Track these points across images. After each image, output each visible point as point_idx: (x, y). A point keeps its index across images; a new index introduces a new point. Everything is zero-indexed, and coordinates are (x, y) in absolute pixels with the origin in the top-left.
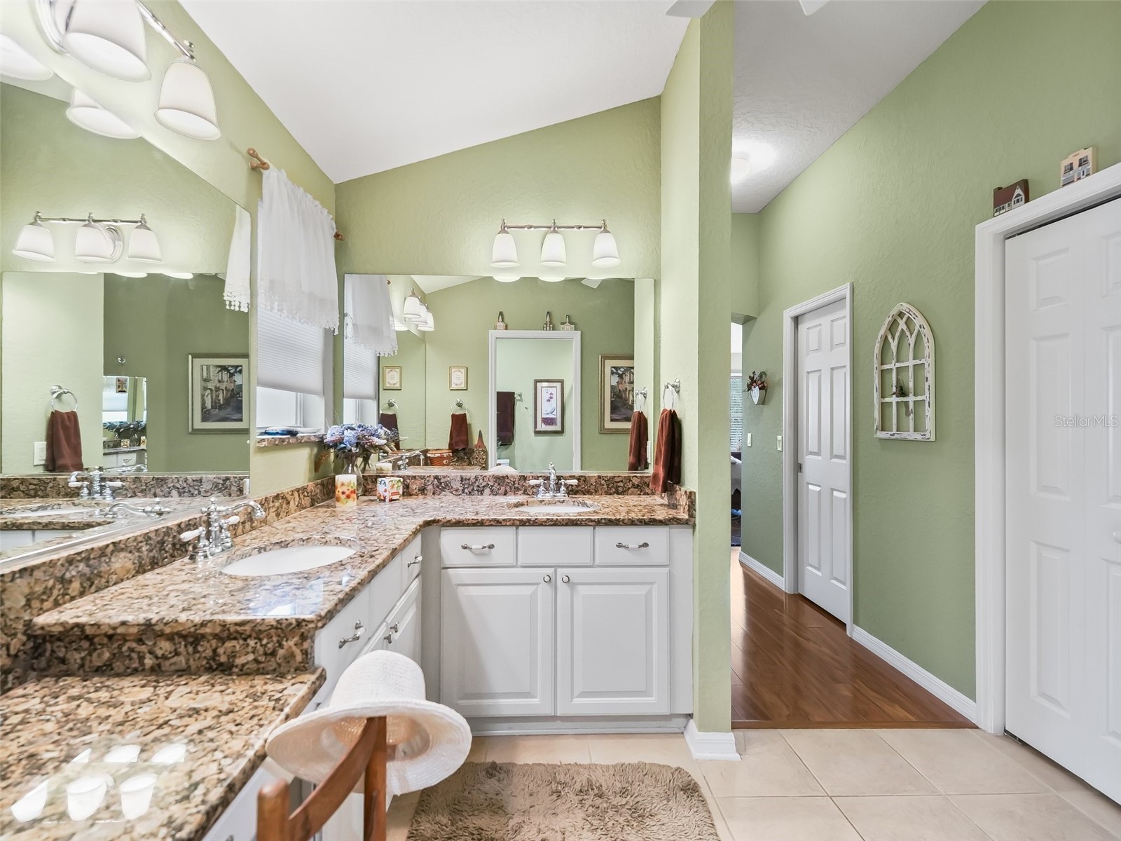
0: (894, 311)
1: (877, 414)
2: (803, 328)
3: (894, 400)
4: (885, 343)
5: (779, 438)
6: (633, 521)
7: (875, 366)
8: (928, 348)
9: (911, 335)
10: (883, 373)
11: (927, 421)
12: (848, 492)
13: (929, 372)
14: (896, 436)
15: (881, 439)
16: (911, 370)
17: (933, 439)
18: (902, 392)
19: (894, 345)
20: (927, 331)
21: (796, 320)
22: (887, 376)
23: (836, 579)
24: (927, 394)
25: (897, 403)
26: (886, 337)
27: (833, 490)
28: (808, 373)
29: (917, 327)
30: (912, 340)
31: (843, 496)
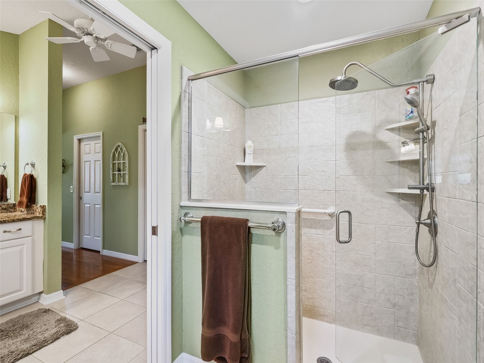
0: (117, 145)
1: (111, 177)
2: (83, 144)
3: (117, 173)
4: (114, 155)
5: (72, 187)
6: (13, 220)
7: (111, 161)
8: (127, 158)
9: (122, 153)
10: (114, 164)
11: (126, 179)
12: (101, 205)
13: (127, 165)
14: (117, 184)
15: (113, 185)
16: (122, 164)
17: (128, 185)
18: (119, 170)
19: (117, 155)
20: (126, 152)
21: (80, 140)
22: (115, 165)
23: (96, 237)
24: (126, 171)
25: (118, 174)
26: (114, 152)
27: (95, 205)
28: (85, 161)
29: (124, 151)
30: (122, 155)
31: (99, 206)
